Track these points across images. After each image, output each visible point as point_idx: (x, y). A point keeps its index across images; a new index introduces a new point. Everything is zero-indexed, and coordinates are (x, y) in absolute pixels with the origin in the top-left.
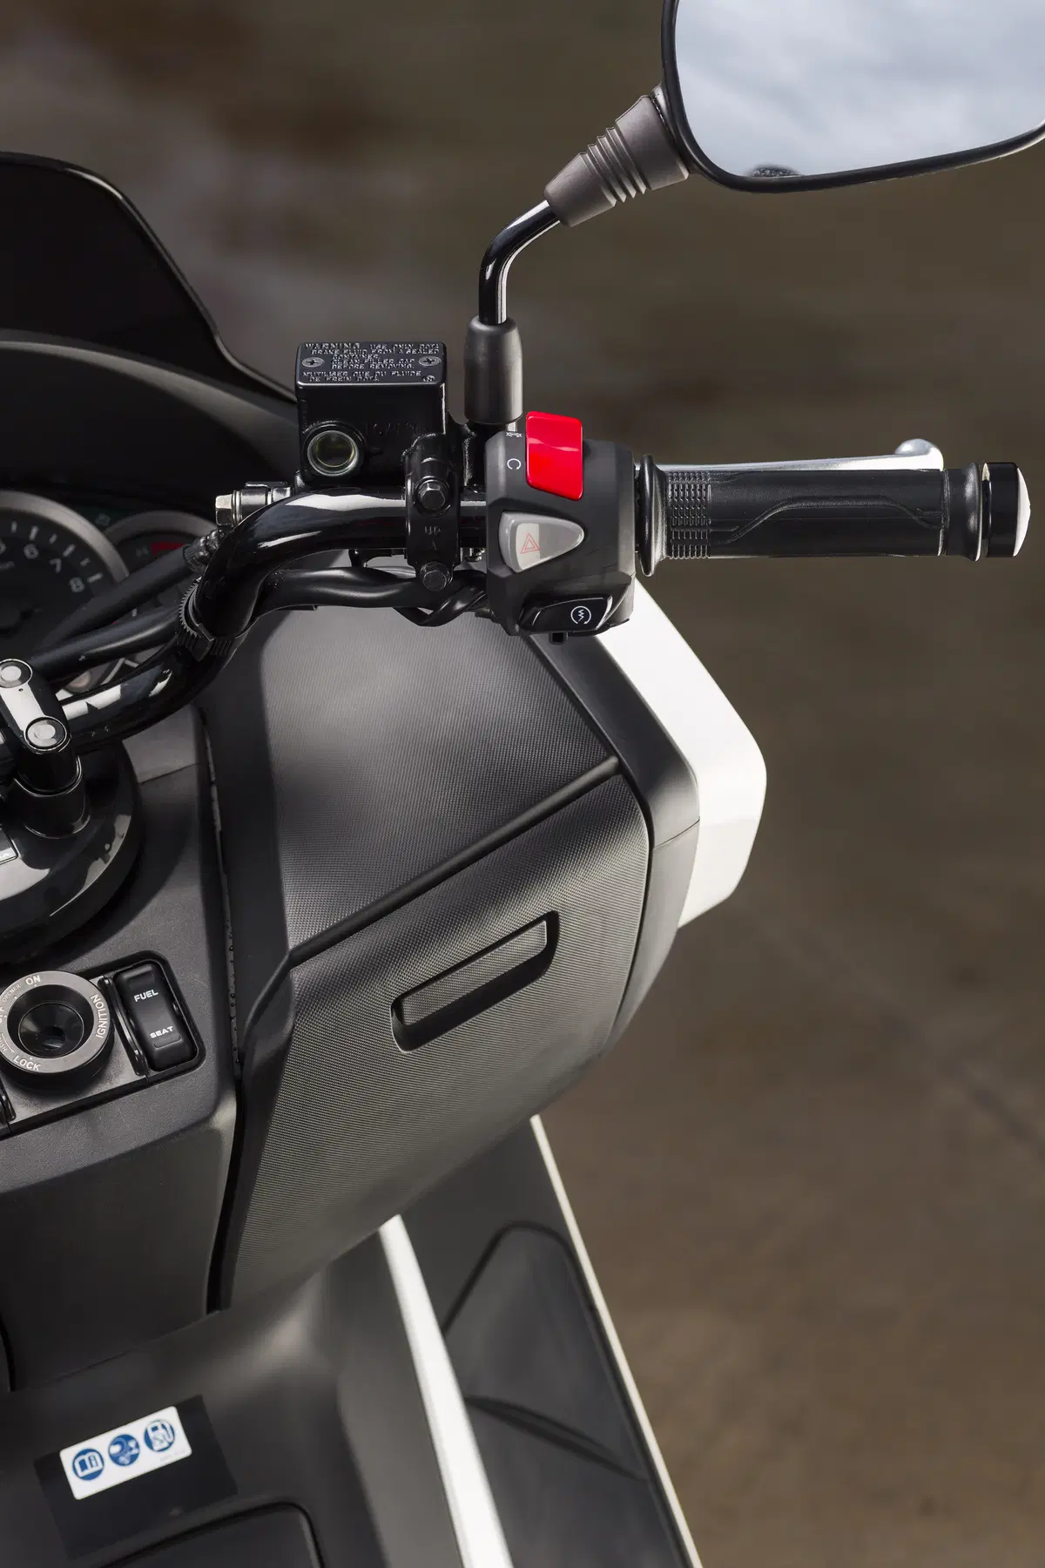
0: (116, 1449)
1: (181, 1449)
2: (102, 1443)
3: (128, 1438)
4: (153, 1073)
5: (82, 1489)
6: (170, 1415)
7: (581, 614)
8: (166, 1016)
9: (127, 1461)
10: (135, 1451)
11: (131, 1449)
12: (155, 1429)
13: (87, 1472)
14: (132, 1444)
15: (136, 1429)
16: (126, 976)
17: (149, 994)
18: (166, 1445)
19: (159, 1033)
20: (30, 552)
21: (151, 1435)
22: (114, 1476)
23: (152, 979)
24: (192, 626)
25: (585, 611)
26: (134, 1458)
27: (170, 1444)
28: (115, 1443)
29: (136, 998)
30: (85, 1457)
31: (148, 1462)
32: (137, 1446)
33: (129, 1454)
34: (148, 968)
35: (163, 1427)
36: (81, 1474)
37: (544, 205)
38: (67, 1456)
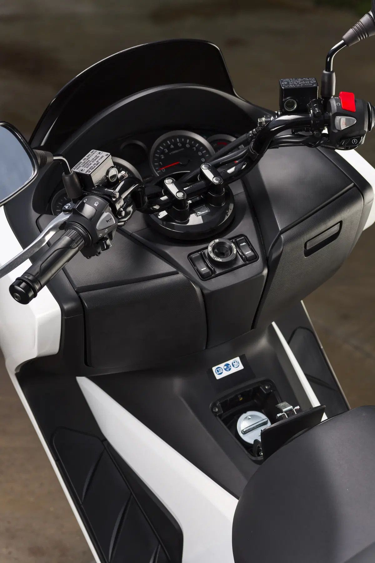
0: (225, 367)
1: (241, 367)
2: (222, 366)
3: (228, 364)
4: (247, 262)
5: (218, 377)
6: (238, 359)
7: (355, 141)
8: (248, 249)
9: (228, 370)
10: (230, 368)
11: (229, 367)
12: (234, 362)
13: (219, 373)
14: (229, 366)
15: (230, 362)
16: (238, 240)
17: (244, 244)
18: (237, 366)
19: (247, 253)
20: (188, 146)
21: (234, 364)
22: (225, 374)
23: (244, 240)
24: (252, 151)
25: (356, 140)
26: (230, 369)
27: (238, 366)
28: (225, 365)
29: (241, 245)
30: (218, 369)
31: (233, 370)
32: (230, 366)
33: (229, 368)
34: (243, 238)
35: (236, 362)
36: (218, 373)
37: (342, 41)
38: (214, 369)
